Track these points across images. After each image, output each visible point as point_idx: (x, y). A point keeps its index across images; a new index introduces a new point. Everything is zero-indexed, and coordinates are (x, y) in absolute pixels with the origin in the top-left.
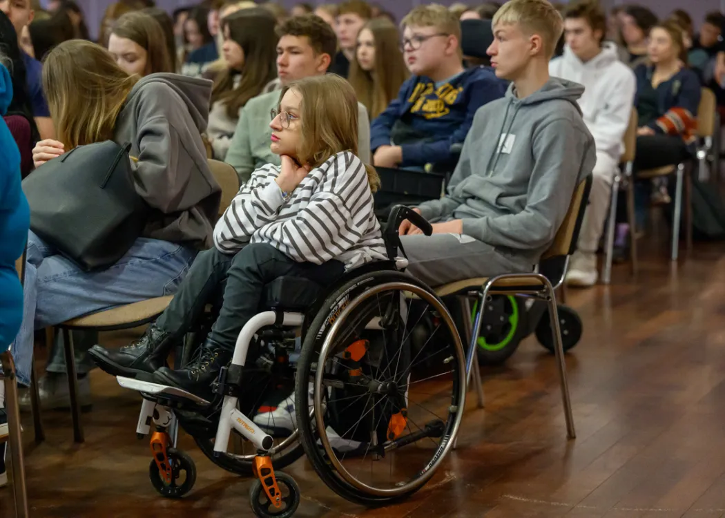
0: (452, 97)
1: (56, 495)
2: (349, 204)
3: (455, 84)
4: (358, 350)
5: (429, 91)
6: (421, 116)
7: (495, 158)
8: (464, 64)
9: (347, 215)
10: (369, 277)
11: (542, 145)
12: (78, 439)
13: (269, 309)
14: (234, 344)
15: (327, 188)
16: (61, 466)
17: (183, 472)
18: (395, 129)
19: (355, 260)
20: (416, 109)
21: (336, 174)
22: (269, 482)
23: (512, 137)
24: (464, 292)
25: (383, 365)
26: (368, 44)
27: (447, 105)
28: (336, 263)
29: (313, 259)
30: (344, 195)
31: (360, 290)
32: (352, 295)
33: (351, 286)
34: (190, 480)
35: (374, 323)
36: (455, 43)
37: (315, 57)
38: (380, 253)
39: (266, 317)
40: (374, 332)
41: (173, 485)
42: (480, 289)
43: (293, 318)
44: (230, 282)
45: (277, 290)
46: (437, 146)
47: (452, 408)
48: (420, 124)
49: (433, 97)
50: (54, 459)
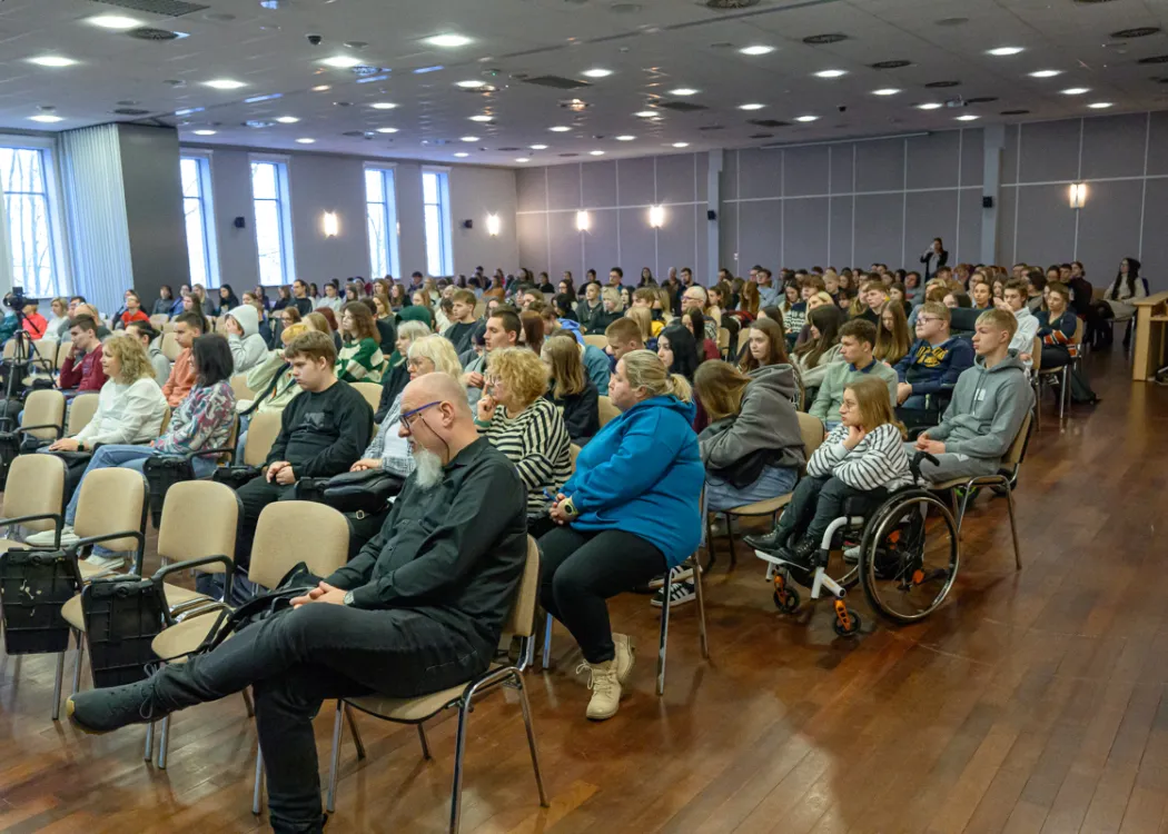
0: (942, 356)
1: (722, 606)
2: (890, 457)
3: (944, 348)
4: (895, 537)
5: (928, 351)
6: (923, 365)
7: (974, 404)
8: (951, 334)
9: (889, 463)
10: (902, 495)
11: (1004, 396)
12: (734, 562)
13: (842, 516)
14: (822, 536)
15: (877, 447)
16: (725, 582)
17: (792, 599)
18: (908, 372)
19: (894, 486)
20: (920, 361)
21: (882, 439)
22: (843, 615)
23: (983, 392)
24: (956, 486)
25: (910, 541)
26: (889, 319)
27: (938, 360)
28: (882, 489)
29: (868, 488)
30: (887, 452)
31: (897, 503)
32: (892, 507)
33: (891, 501)
34: (797, 602)
35: (905, 519)
36: (946, 324)
37: (861, 344)
38: (909, 479)
39: (842, 520)
40: (904, 524)
41: (787, 606)
42: (965, 485)
43: (857, 520)
44: (821, 500)
45: (848, 505)
46: (933, 384)
47: (951, 565)
48: (923, 371)
49: (930, 355)
50: (721, 577)
